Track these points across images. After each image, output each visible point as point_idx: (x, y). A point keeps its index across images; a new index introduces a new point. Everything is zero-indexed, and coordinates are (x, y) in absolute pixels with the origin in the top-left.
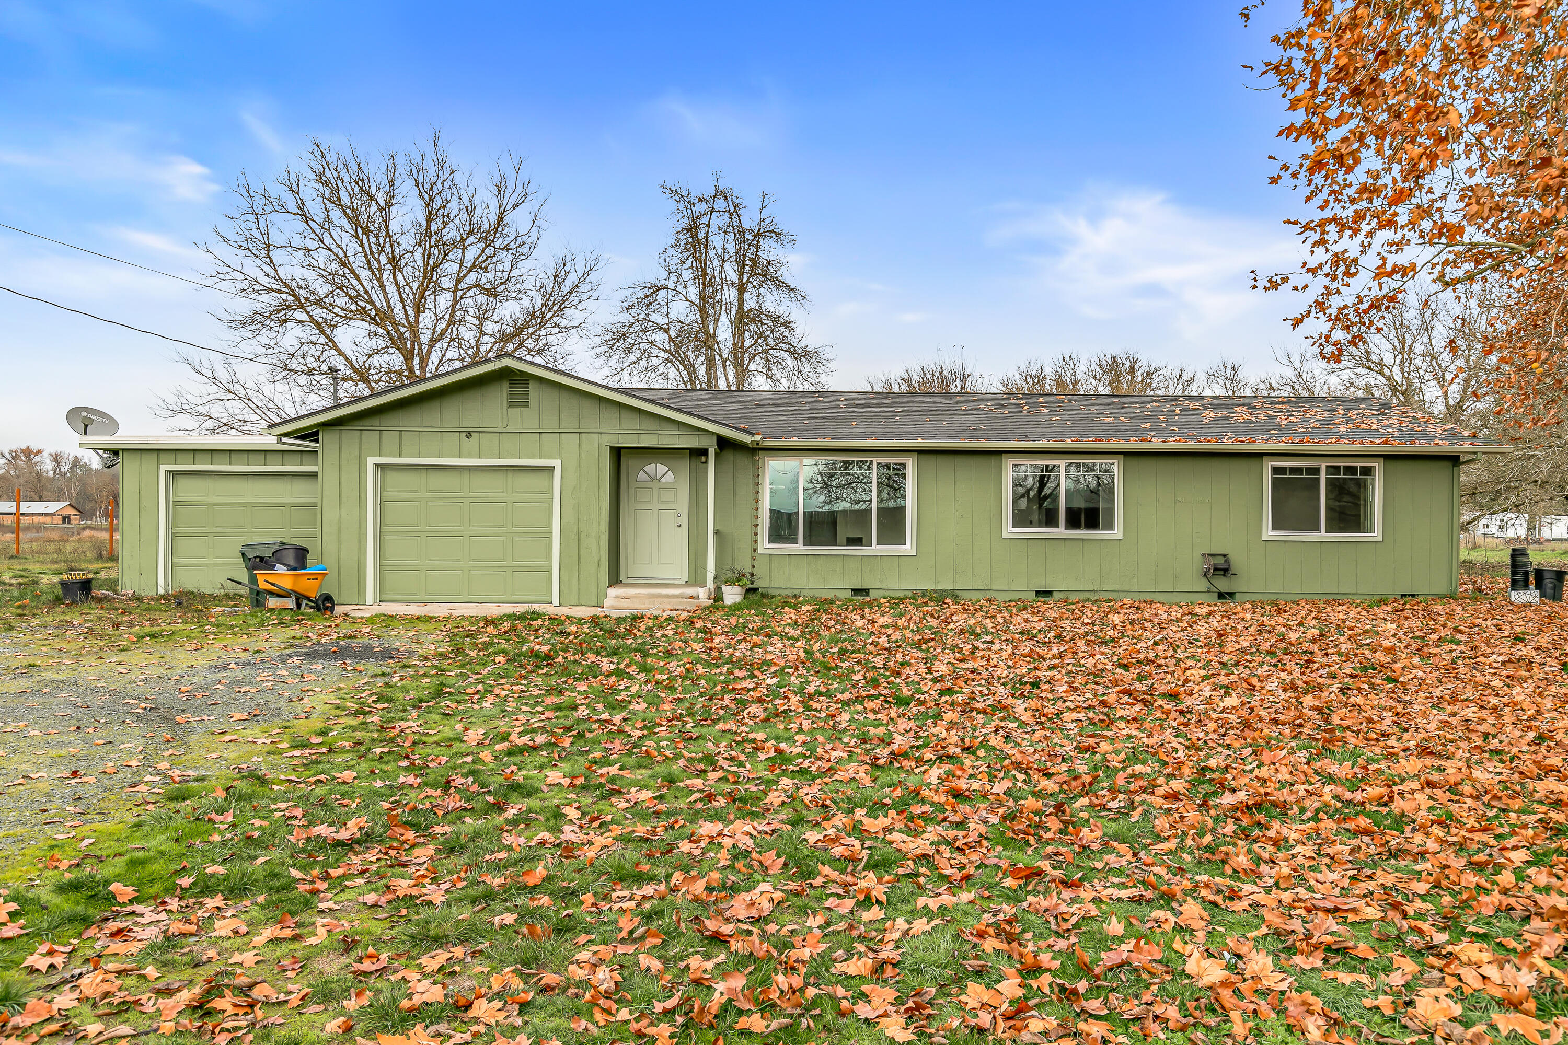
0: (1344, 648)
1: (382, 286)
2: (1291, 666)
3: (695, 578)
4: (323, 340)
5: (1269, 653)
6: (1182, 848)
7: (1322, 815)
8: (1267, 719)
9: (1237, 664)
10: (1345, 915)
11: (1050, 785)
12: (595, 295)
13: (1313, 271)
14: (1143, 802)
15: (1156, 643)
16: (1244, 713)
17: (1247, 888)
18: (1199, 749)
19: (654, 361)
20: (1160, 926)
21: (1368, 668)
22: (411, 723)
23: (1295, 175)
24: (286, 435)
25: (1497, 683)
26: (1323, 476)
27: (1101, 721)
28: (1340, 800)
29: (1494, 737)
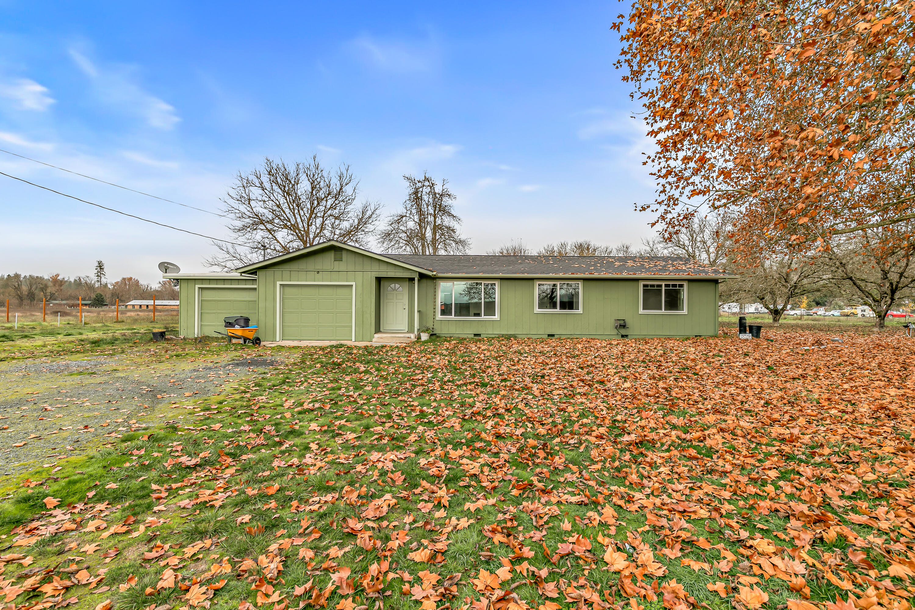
0: (674, 359)
1: (294, 216)
2: (652, 367)
3: (411, 330)
4: (270, 236)
5: (643, 361)
6: (604, 468)
7: (672, 448)
8: (643, 394)
9: (629, 367)
10: (689, 514)
11: (542, 431)
12: (378, 219)
13: (660, 203)
14: (587, 440)
15: (595, 357)
16: (633, 390)
17: (638, 495)
18: (613, 410)
19: (401, 245)
20: (591, 523)
21: (685, 368)
22: (263, 397)
23: (653, 161)
24: (244, 272)
25: (741, 375)
26: (663, 288)
27: (570, 395)
28: (680, 439)
29: (746, 403)
